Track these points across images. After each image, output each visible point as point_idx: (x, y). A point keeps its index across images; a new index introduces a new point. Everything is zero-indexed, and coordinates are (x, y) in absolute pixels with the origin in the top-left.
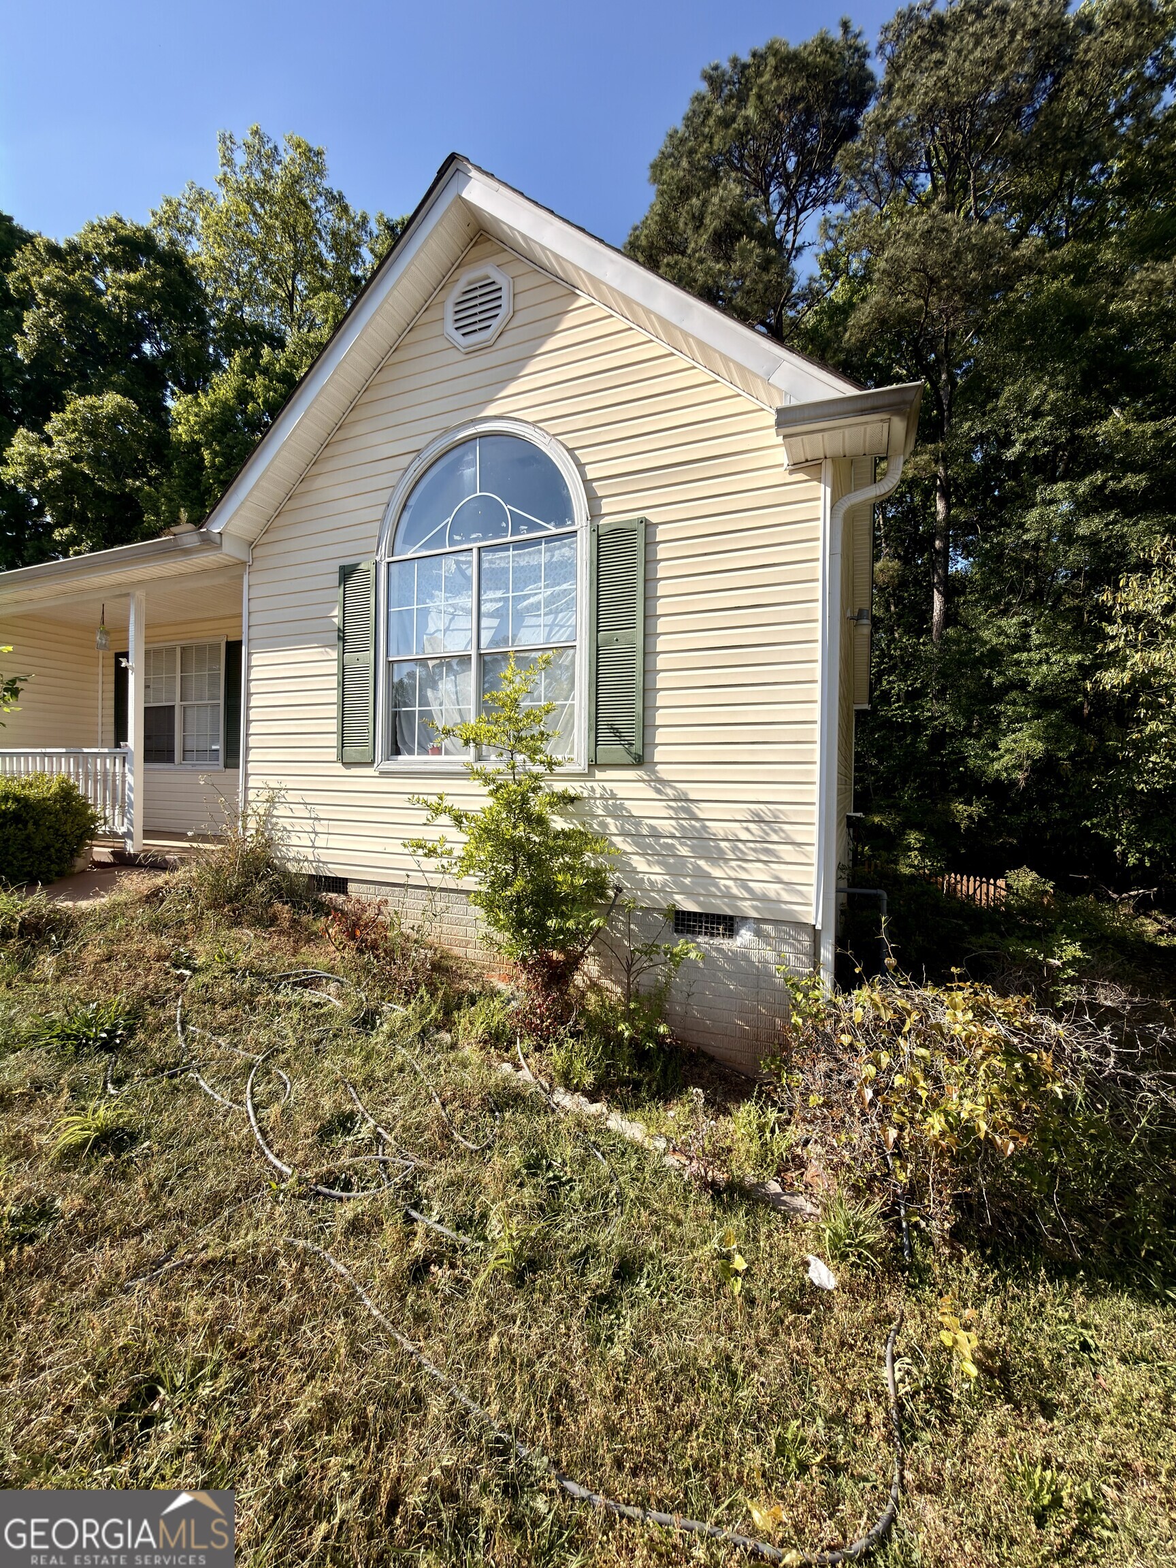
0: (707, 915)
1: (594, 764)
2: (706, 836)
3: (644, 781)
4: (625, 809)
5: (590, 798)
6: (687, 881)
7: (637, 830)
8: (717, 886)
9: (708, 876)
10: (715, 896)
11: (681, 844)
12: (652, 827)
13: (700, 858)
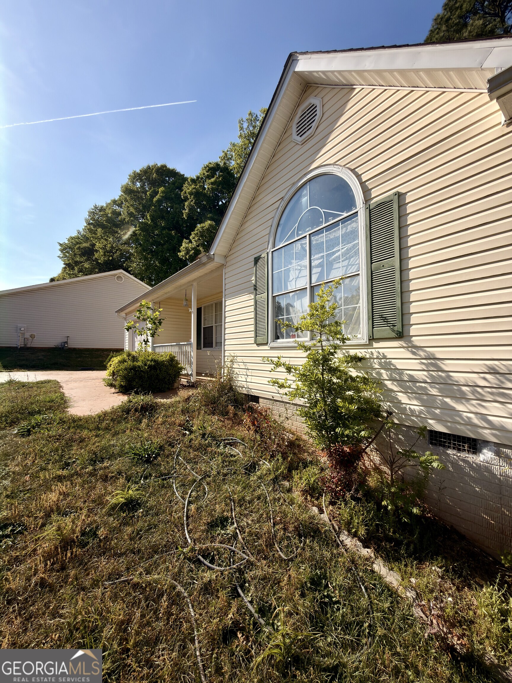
0: (454, 436)
1: (372, 339)
2: (450, 382)
3: (403, 347)
4: (392, 364)
5: (370, 358)
6: (437, 411)
7: (400, 377)
8: (461, 417)
9: (453, 409)
10: (459, 423)
11: (431, 387)
12: (410, 376)
13: (447, 397)
